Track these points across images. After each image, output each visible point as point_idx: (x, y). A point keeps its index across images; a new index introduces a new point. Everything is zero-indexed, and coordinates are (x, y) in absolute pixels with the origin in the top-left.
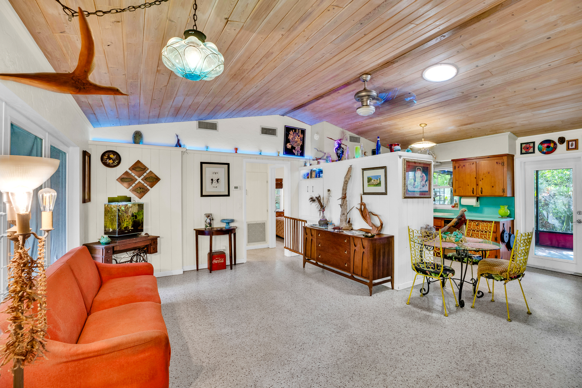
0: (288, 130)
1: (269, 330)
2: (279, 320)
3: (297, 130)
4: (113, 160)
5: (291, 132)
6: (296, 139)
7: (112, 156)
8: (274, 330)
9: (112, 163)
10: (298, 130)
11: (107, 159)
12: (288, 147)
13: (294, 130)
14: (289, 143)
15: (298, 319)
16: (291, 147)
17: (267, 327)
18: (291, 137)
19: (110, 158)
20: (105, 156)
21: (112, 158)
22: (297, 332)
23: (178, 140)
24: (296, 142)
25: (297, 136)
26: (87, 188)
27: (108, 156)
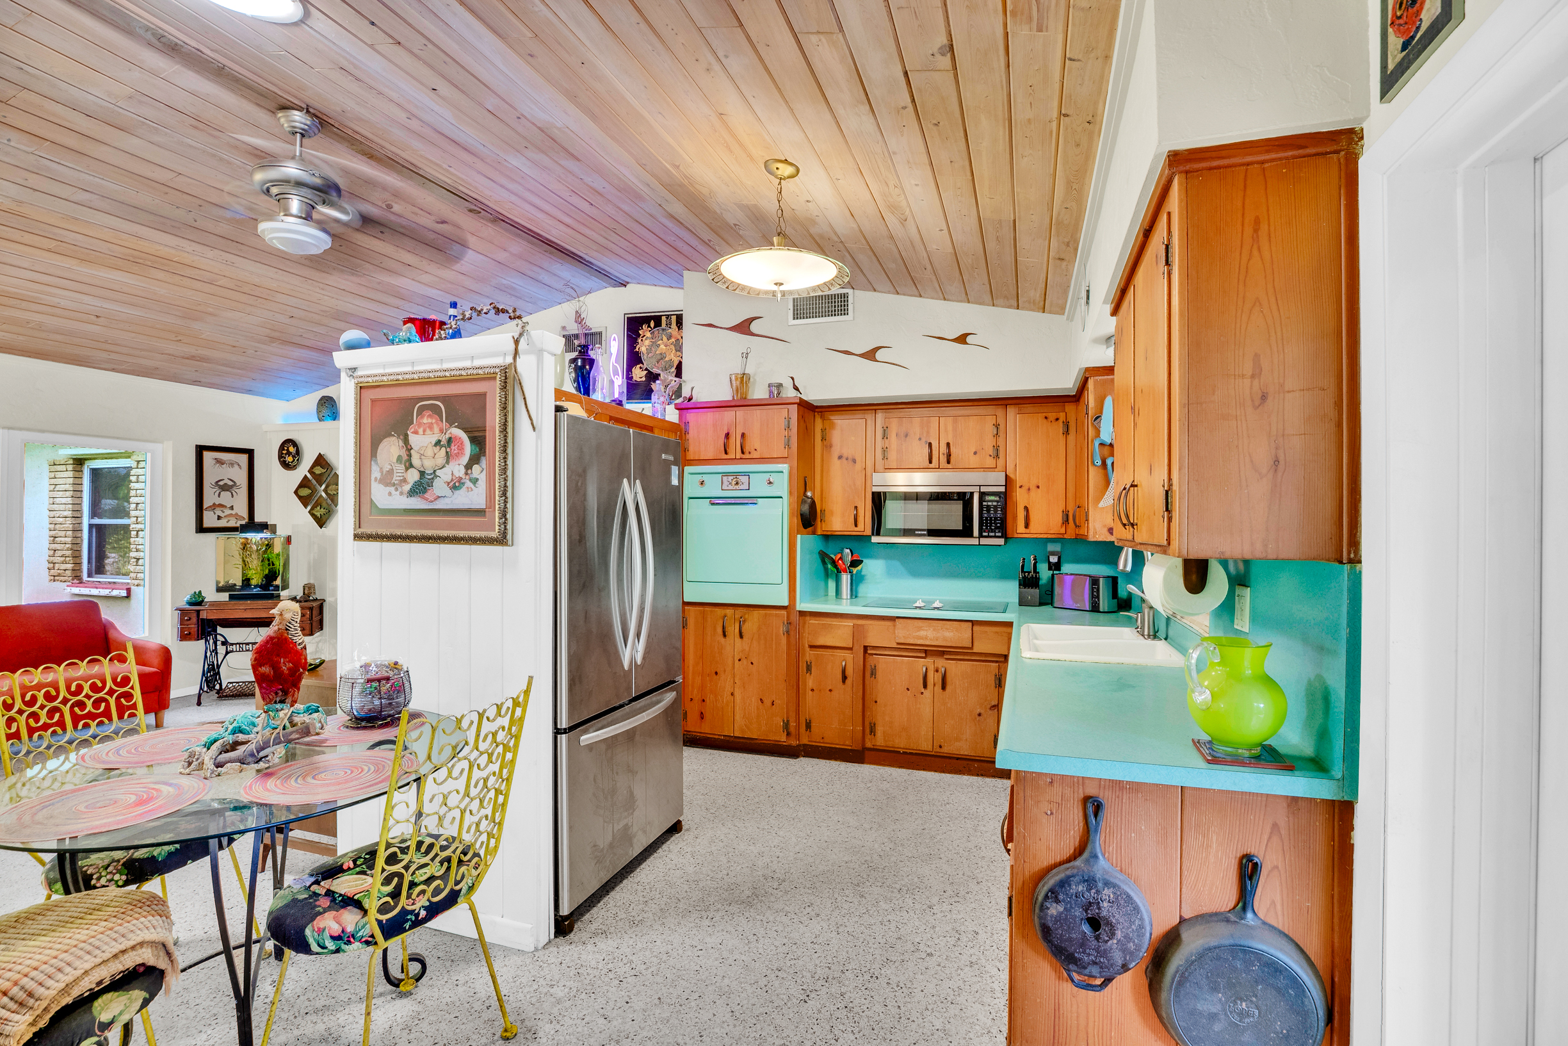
0: (635, 325)
3: (664, 318)
4: (293, 457)
5: (645, 331)
6: (662, 346)
7: (292, 449)
9: (292, 462)
10: (668, 317)
11: (286, 454)
12: (634, 378)
13: (652, 324)
14: (638, 366)
16: (646, 376)
18: (643, 347)
20: (284, 450)
21: (291, 453)
24: (662, 357)
25: (665, 338)
26: (232, 508)
27: (288, 450)
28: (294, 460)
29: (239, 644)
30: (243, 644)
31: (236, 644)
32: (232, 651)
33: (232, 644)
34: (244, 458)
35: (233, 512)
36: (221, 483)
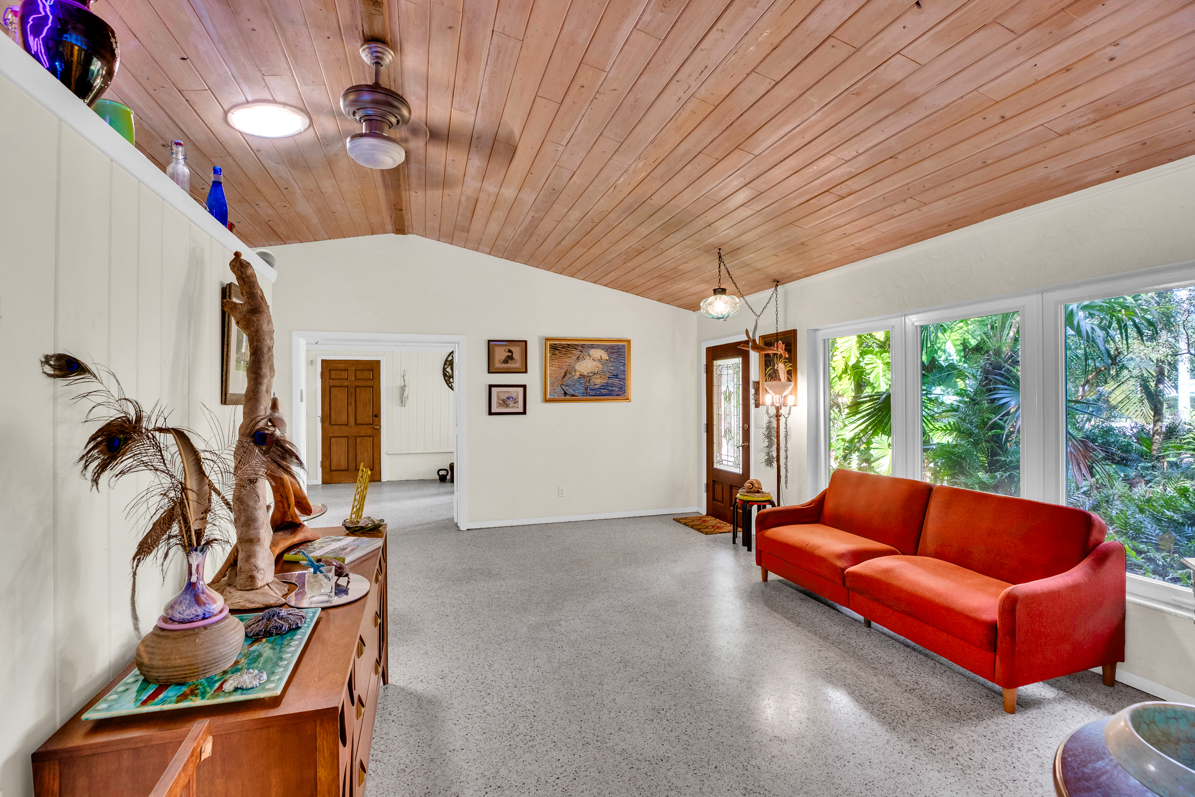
1: (671, 632)
2: (650, 648)
8: (661, 632)
15: (612, 646)
17: (674, 638)
22: (624, 625)
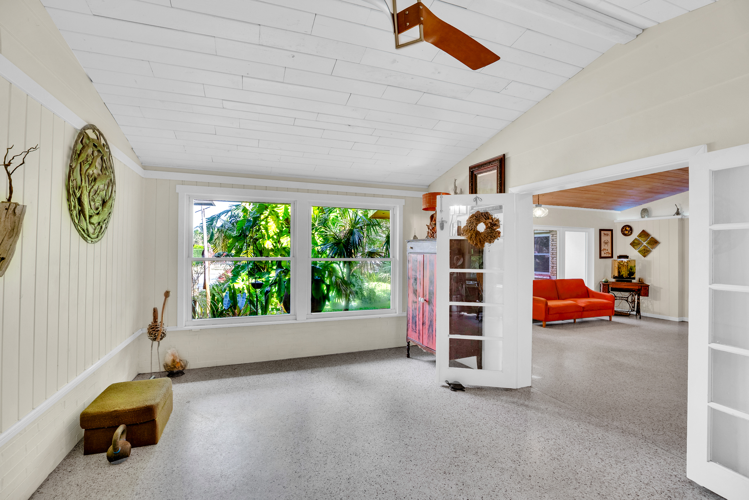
4: (628, 231)
7: (627, 228)
9: (628, 233)
11: (625, 231)
19: (626, 230)
20: (624, 229)
21: (627, 230)
23: (678, 209)
26: (607, 250)
27: (626, 229)
28: (629, 233)
29: (619, 297)
30: (620, 297)
31: (618, 297)
32: (617, 299)
33: (617, 297)
34: (610, 233)
35: (608, 251)
36: (605, 242)
